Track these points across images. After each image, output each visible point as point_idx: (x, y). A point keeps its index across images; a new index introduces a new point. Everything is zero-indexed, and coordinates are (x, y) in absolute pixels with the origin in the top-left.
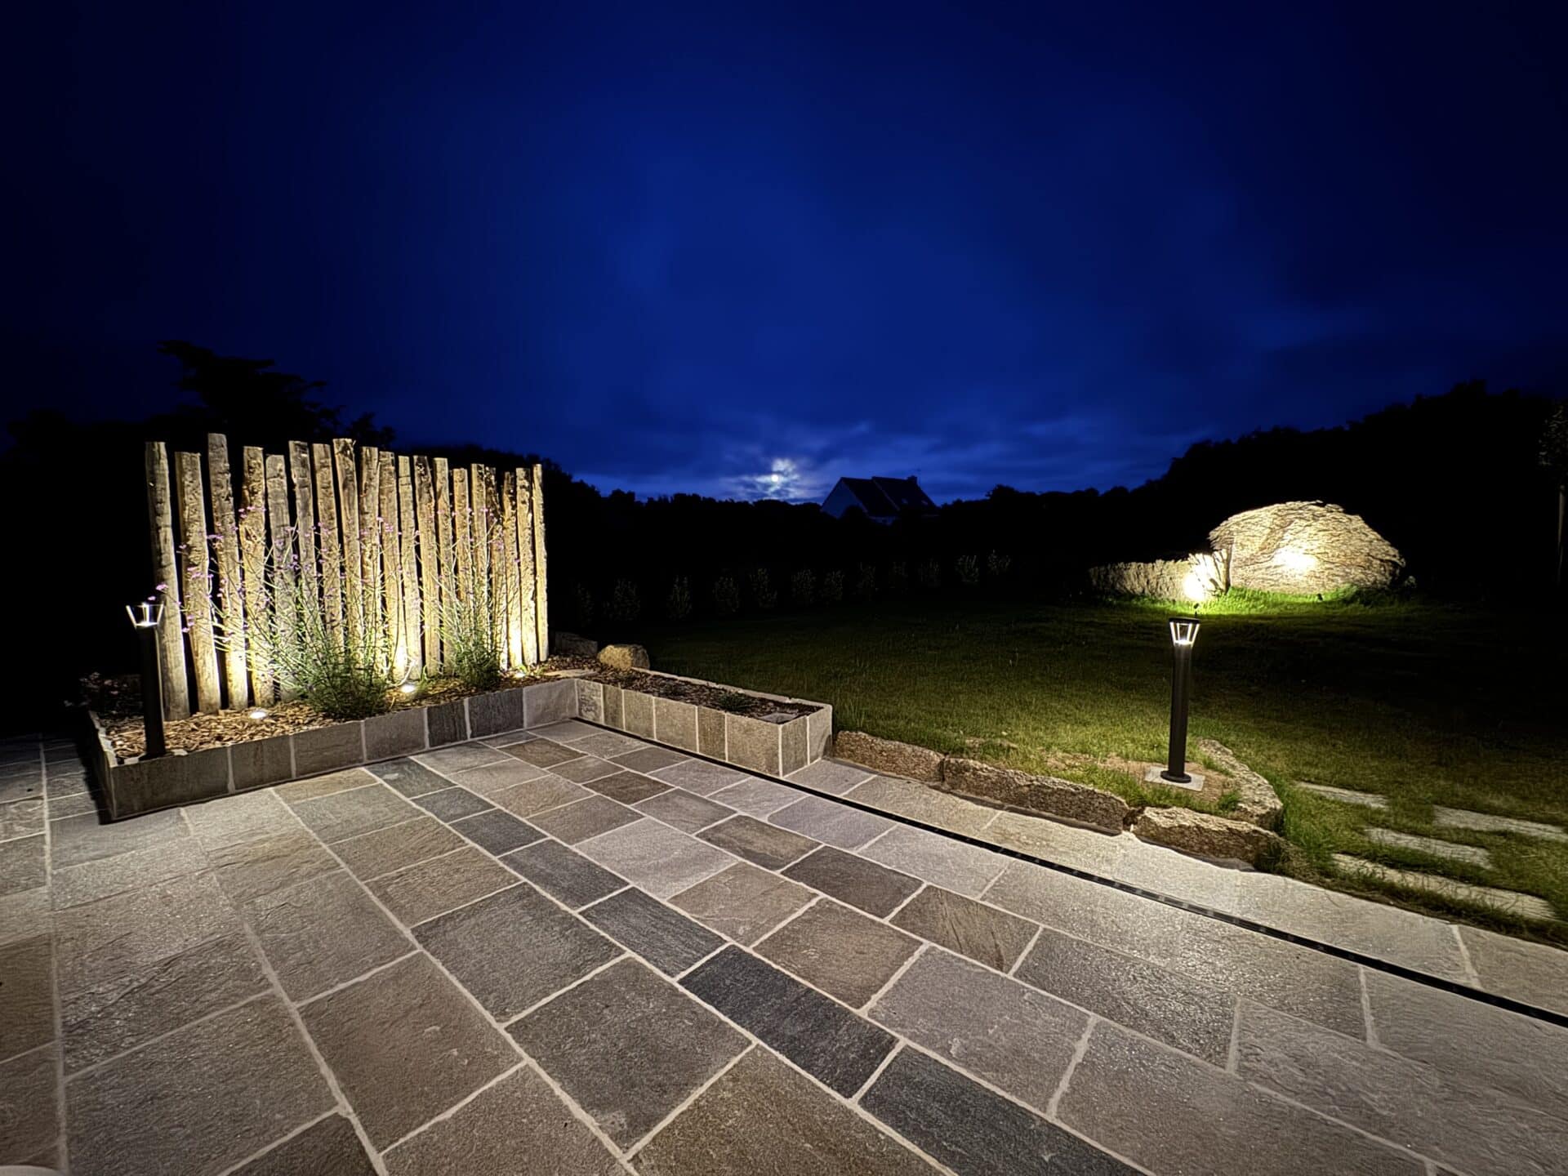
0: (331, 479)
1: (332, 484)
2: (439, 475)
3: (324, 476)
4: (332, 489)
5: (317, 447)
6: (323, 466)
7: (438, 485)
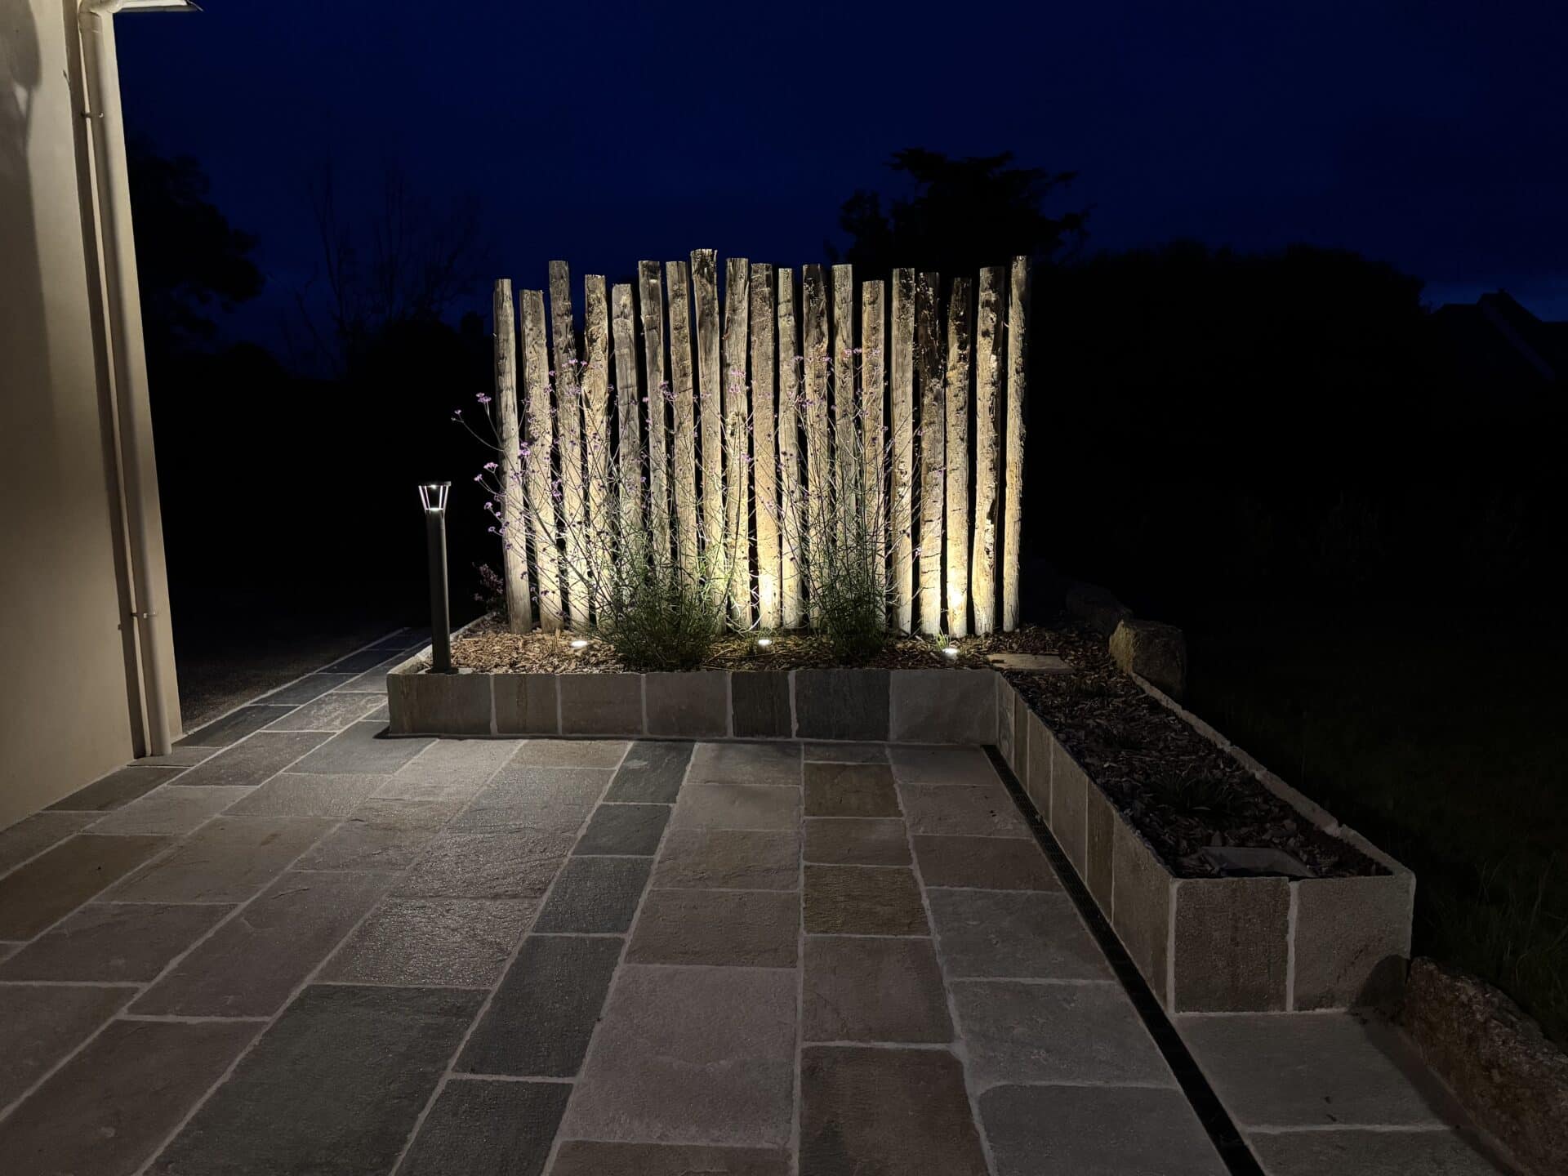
0: (686, 315)
1: (687, 322)
2: (838, 296)
3: (679, 310)
4: (687, 330)
5: (671, 266)
6: (677, 295)
7: (837, 312)
